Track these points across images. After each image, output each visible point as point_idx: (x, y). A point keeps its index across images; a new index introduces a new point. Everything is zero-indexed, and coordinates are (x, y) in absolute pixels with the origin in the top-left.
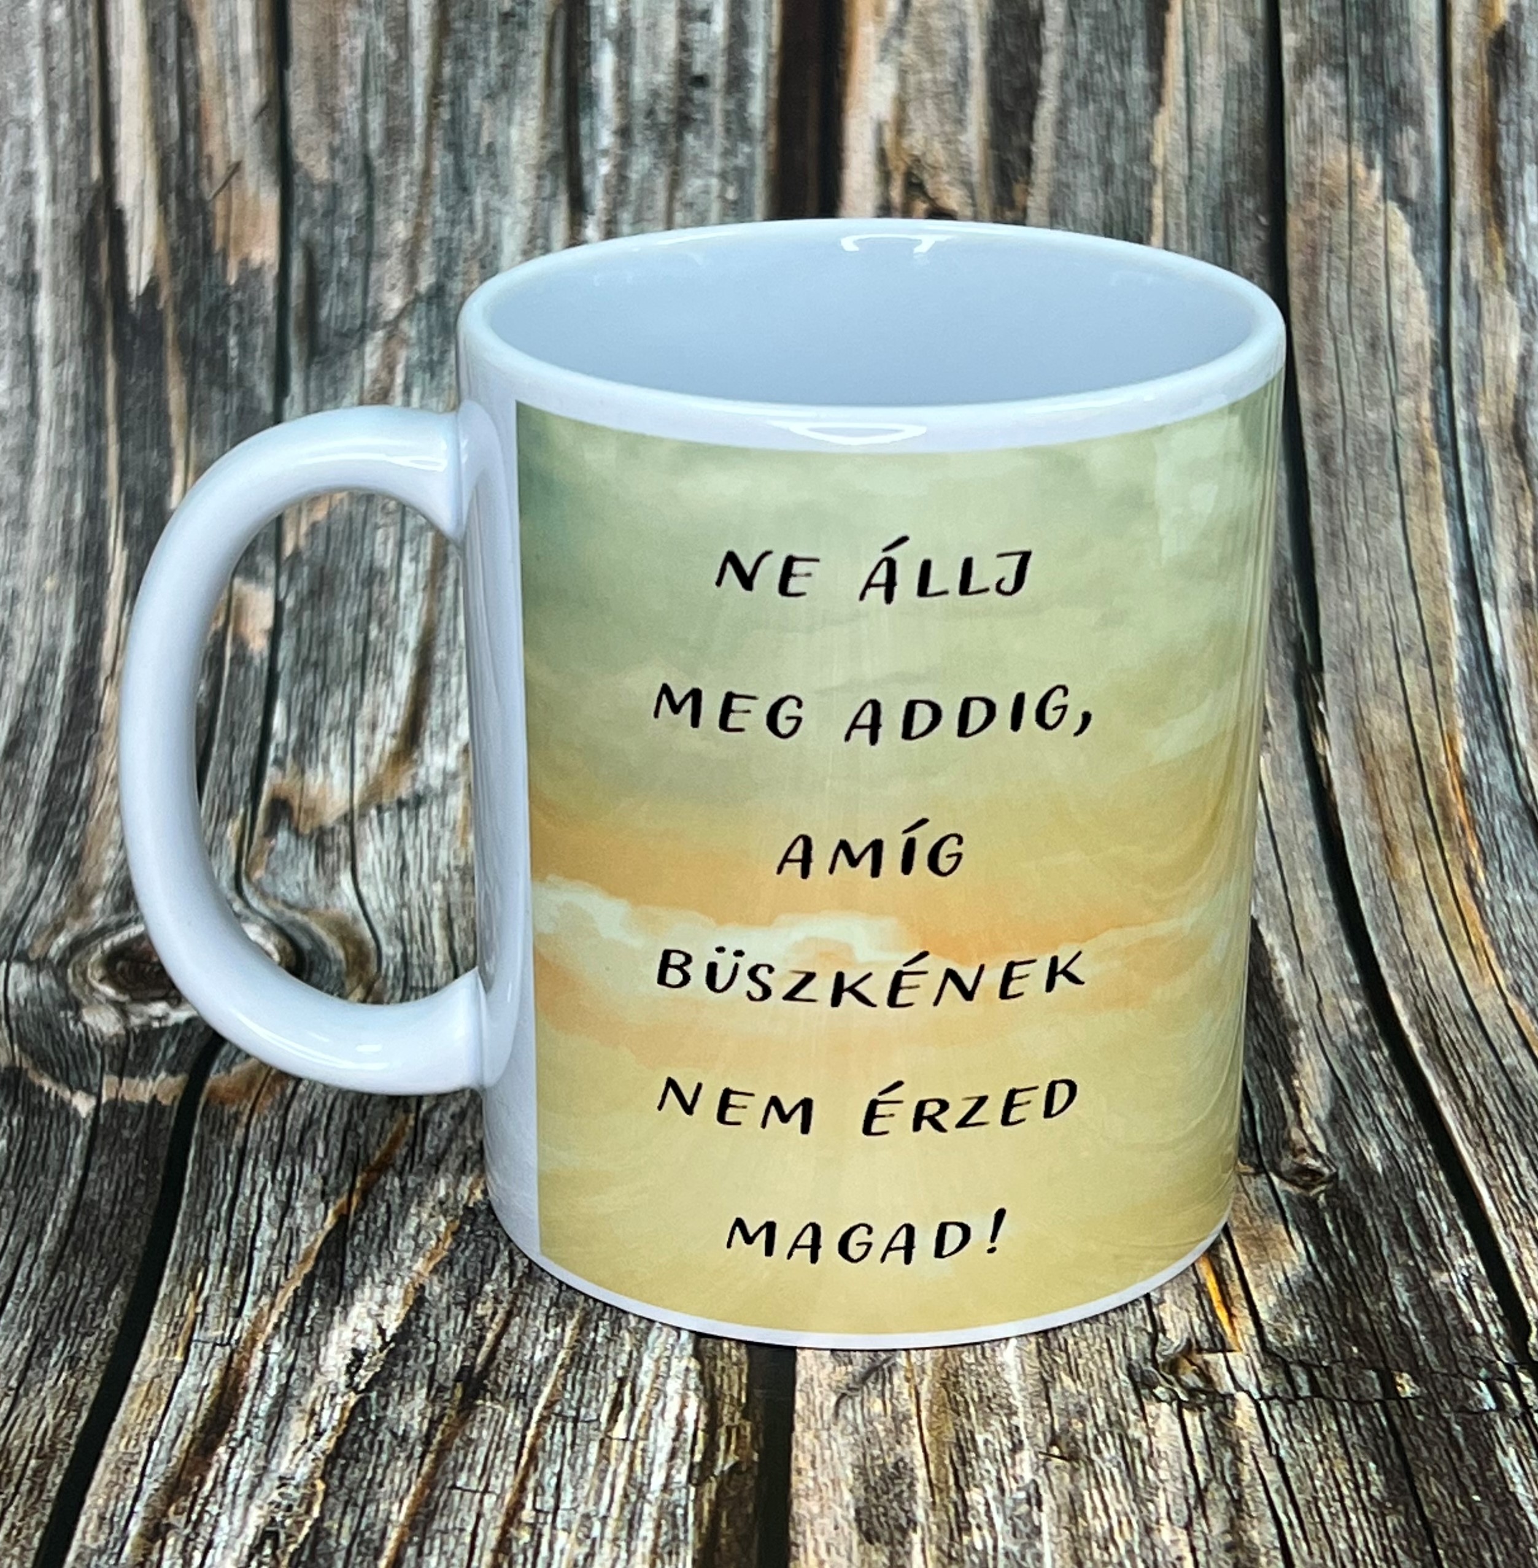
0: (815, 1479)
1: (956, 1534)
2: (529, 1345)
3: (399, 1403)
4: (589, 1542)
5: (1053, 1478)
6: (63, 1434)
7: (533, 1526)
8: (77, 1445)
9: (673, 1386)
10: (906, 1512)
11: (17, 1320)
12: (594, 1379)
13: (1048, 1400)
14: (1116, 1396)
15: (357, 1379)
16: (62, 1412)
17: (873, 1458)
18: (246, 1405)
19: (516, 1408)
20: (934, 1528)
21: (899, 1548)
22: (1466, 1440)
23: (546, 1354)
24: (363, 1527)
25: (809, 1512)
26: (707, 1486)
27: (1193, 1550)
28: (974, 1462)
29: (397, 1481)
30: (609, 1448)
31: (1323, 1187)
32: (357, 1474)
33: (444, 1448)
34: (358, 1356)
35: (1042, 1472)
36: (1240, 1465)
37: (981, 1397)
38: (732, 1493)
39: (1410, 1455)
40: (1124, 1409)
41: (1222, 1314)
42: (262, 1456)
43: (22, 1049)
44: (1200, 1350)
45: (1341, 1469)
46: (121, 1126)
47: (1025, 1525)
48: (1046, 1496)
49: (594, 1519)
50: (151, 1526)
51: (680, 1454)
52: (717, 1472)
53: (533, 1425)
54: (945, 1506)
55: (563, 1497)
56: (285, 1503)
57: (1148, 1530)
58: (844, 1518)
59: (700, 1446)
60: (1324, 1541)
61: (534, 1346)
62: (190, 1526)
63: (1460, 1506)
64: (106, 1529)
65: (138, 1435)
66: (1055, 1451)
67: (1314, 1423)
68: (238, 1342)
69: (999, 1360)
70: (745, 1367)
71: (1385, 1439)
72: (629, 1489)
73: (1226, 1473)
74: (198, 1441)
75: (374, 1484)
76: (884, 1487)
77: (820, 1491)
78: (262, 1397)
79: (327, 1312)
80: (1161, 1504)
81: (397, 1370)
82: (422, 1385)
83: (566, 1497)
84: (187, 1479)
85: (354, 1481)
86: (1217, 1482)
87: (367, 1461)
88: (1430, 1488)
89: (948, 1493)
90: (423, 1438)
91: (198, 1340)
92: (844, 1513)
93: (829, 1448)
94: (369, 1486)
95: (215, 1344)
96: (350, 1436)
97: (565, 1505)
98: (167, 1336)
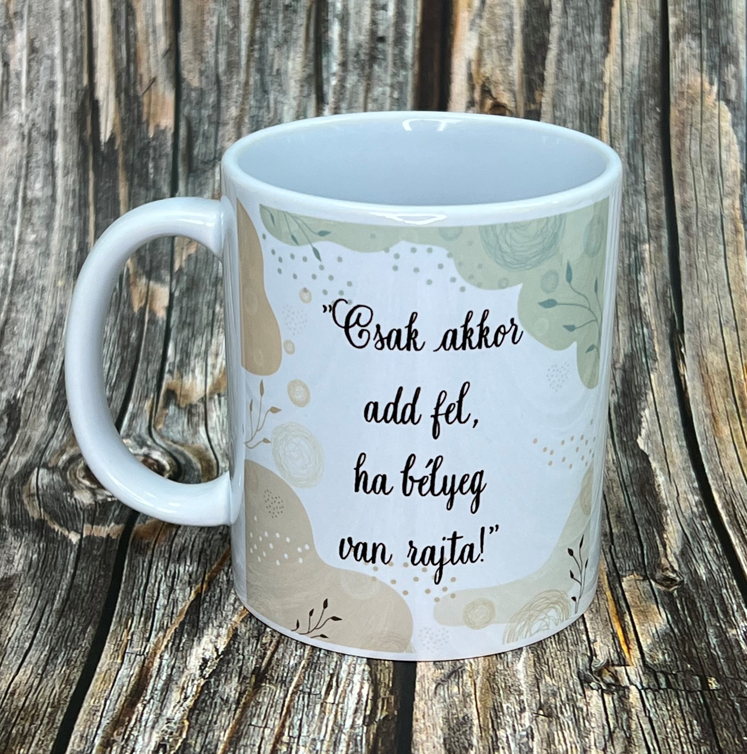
0: (424, 724)
1: (492, 751)
2: (288, 657)
3: (225, 684)
4: (315, 752)
5: (540, 725)
6: (64, 696)
7: (288, 744)
8: (70, 702)
9: (357, 678)
10: (468, 740)
11: (42, 641)
12: (319, 674)
13: (538, 688)
14: (572, 686)
15: (204, 673)
16: (63, 686)
17: (453, 714)
18: (151, 684)
19: (281, 687)
20: (481, 748)
22: (741, 710)
23: (296, 662)
24: (206, 743)
25: (421, 739)
26: (372, 726)
28: (501, 717)
29: (223, 721)
30: (325, 708)
31: (676, 587)
32: (204, 718)
33: (246, 705)
34: (205, 661)
35: (534, 722)
36: (631, 721)
37: (506, 686)
38: (384, 730)
39: (714, 717)
40: (575, 693)
41: (624, 647)
42: (159, 708)
43: (45, 510)
44: (613, 665)
45: (680, 724)
46: (92, 549)
47: (526, 747)
48: (536, 734)
49: (318, 741)
50: (105, 741)
51: (359, 711)
52: (377, 720)
53: (289, 696)
54: (487, 738)
55: (303, 730)
56: (169, 731)
57: (585, 751)
58: (438, 742)
59: (369, 708)
61: (290, 658)
62: (124, 741)
63: (737, 742)
64: (84, 742)
65: (99, 697)
66: (541, 712)
67: (667, 702)
68: (147, 653)
69: (515, 668)
70: (392, 670)
71: (702, 709)
72: (335, 727)
73: (624, 725)
74: (128, 701)
75: (212, 722)
76: (458, 728)
77: (427, 729)
78: (159, 680)
79: (190, 640)
80: (592, 739)
81: (224, 668)
82: (236, 676)
83: (305, 730)
84: (123, 719)
85: (203, 721)
86: (619, 729)
87: (209, 712)
88: (723, 733)
89: (488, 731)
90: (236, 701)
91: (129, 653)
92: (438, 740)
93: (432, 709)
94: (210, 724)
95: (137, 655)
96: (201, 700)
97: (304, 734)
98: (113, 650)
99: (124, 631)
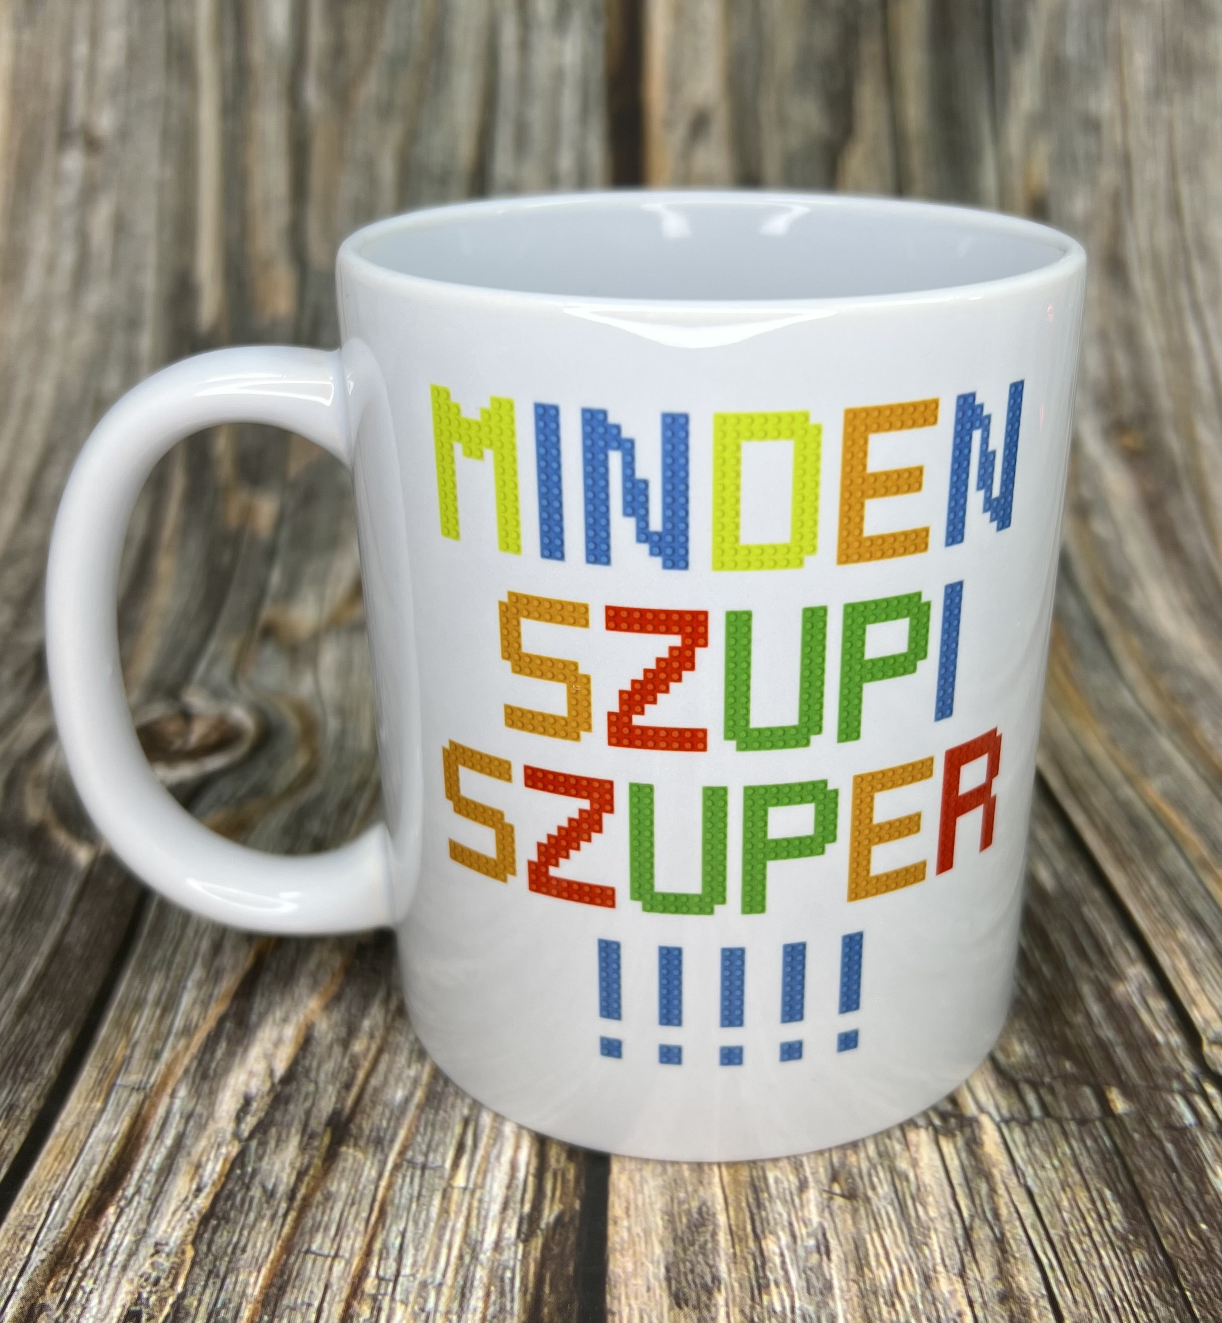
0: (629, 1229)
1: (756, 1292)
2: (393, 1083)
3: (275, 1152)
4: (423, 1316)
5: (837, 1220)
7: (374, 1298)
10: (711, 1267)
12: (444, 1120)
15: (243, 1126)
17: (680, 1203)
18: (144, 1156)
19: (374, 1155)
20: (736, 1285)
21: (705, 1313)
22: (1180, 1159)
23: (406, 1092)
24: (219, 1305)
25: (624, 1271)
26: (534, 1243)
27: (971, 1304)
28: (767, 1204)
30: (450, 1200)
32: (225, 1237)
33: (306, 1204)
34: (247, 1101)
35: (827, 1214)
36: (997, 1198)
39: (1137, 1179)
40: (890, 1138)
42: (146, 1217)
45: (1083, 1198)
46: (109, 875)
47: (818, 1278)
48: (833, 1243)
49: (430, 1287)
50: (26, 1308)
51: (512, 1205)
53: (387, 1174)
54: (745, 1258)
55: (404, 1261)
56: (154, 1274)
57: (927, 1280)
58: (656, 1277)
59: (529, 1195)
60: (1084, 1284)
61: (397, 1085)
62: (63, 1306)
63: (1192, 1236)
65: (43, 1194)
66: (836, 1188)
67: (1050, 1148)
68: (152, 1087)
71: (1112, 1161)
72: (465, 1247)
73: (987, 1208)
74: (93, 1200)
75: (238, 1249)
76: (691, 1238)
77: (634, 1243)
78: (160, 1147)
79: (230, 1054)
80: (936, 1247)
81: (278, 1116)
82: (297, 1131)
83: (408, 1261)
84: (72, 1247)
85: (221, 1247)
86: (979, 1219)
87: (236, 1222)
88: (1163, 1217)
89: (747, 1242)
90: (290, 1193)
91: (120, 1085)
92: (656, 1271)
93: (642, 1192)
94: (233, 1252)
95: (133, 1089)
96: (226, 1192)
97: (406, 1270)
98: (95, 1082)
99: (122, 1038)
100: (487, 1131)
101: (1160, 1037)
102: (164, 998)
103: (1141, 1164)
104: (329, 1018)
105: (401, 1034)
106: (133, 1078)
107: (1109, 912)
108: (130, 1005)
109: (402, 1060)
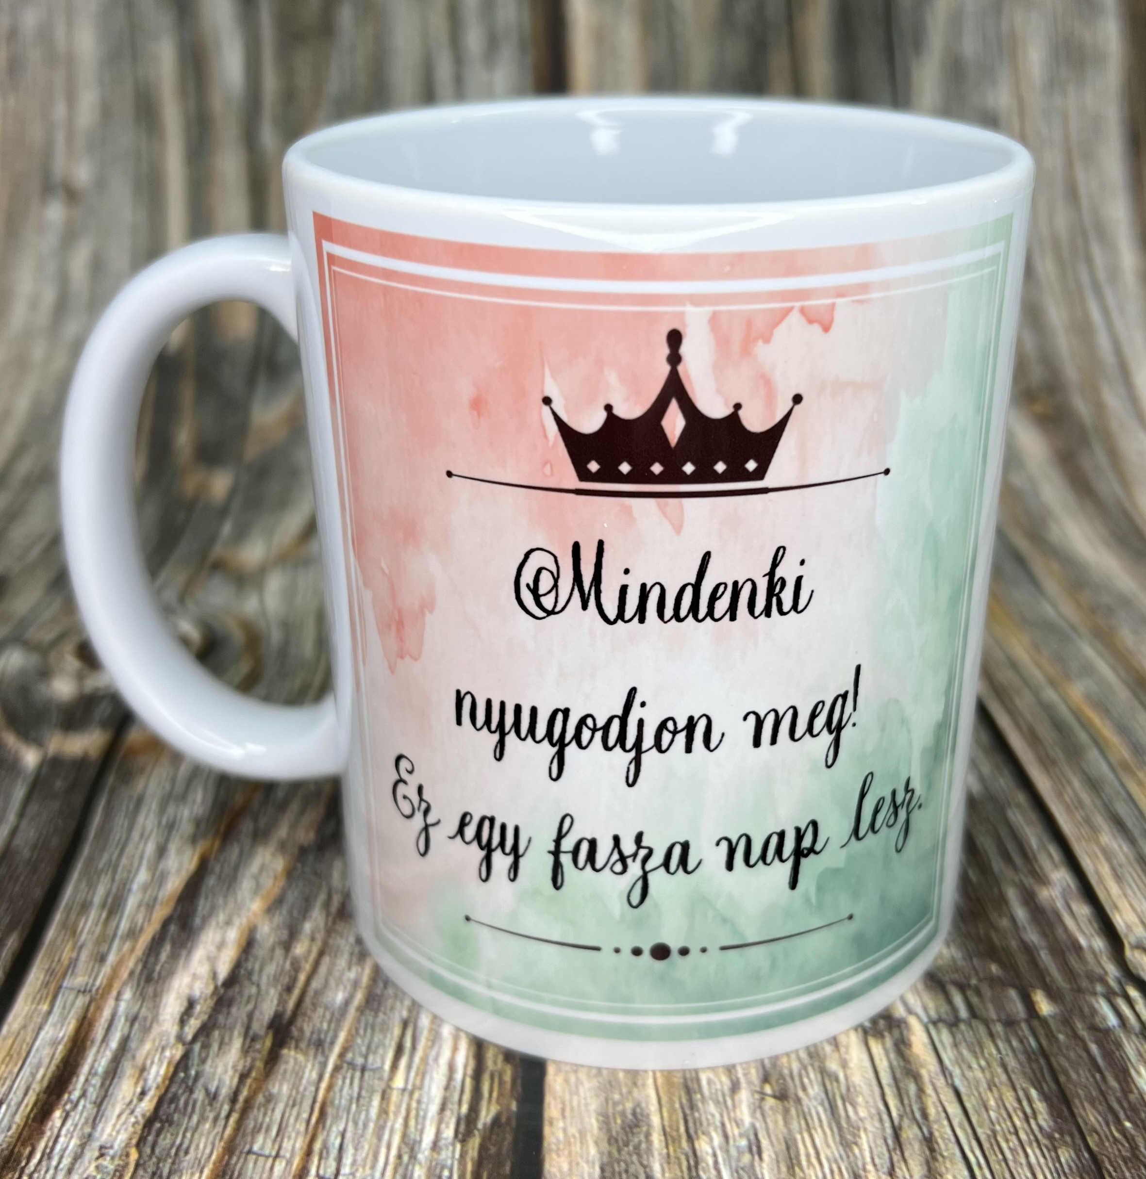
0: (565, 1130)
2: (333, 986)
3: (217, 1055)
5: (769, 1120)
10: (645, 1167)
12: (384, 1021)
15: (186, 1030)
17: (615, 1104)
18: (89, 1060)
19: (315, 1057)
22: (1104, 1059)
23: (347, 995)
25: (560, 1171)
26: (471, 1142)
28: (700, 1105)
30: (389, 1101)
32: (169, 1139)
33: (248, 1104)
34: (191, 1004)
35: (758, 1115)
36: (925, 1098)
39: (1062, 1079)
42: (91, 1121)
45: (1008, 1097)
48: (765, 1143)
51: (450, 1106)
53: (327, 1076)
54: (678, 1159)
55: (344, 1160)
59: (467, 1096)
61: (337, 988)
63: (1115, 1136)
66: (768, 1089)
67: (977, 1049)
68: (97, 989)
71: (1037, 1061)
72: (403, 1146)
73: (916, 1108)
74: (39, 1104)
75: (181, 1151)
76: (625, 1138)
77: (569, 1144)
78: (105, 1051)
79: (174, 956)
80: (865, 1147)
81: (221, 1019)
82: (240, 1034)
83: (347, 1160)
84: (19, 1151)
85: (163, 1149)
86: (908, 1118)
87: (179, 1125)
88: (1087, 1115)
89: (680, 1142)
90: (232, 1095)
91: (66, 988)
92: (591, 1170)
93: (577, 1093)
94: (176, 1154)
95: (79, 991)
96: (170, 1095)
97: (346, 1170)
98: (42, 985)
99: (68, 941)
100: (425, 1033)
101: (1083, 941)
102: (110, 900)
103: (1067, 1065)
104: (271, 921)
105: (341, 937)
106: (79, 980)
107: (1033, 816)
108: (76, 908)
109: (342, 962)
